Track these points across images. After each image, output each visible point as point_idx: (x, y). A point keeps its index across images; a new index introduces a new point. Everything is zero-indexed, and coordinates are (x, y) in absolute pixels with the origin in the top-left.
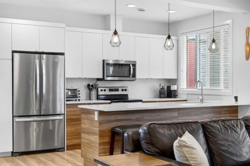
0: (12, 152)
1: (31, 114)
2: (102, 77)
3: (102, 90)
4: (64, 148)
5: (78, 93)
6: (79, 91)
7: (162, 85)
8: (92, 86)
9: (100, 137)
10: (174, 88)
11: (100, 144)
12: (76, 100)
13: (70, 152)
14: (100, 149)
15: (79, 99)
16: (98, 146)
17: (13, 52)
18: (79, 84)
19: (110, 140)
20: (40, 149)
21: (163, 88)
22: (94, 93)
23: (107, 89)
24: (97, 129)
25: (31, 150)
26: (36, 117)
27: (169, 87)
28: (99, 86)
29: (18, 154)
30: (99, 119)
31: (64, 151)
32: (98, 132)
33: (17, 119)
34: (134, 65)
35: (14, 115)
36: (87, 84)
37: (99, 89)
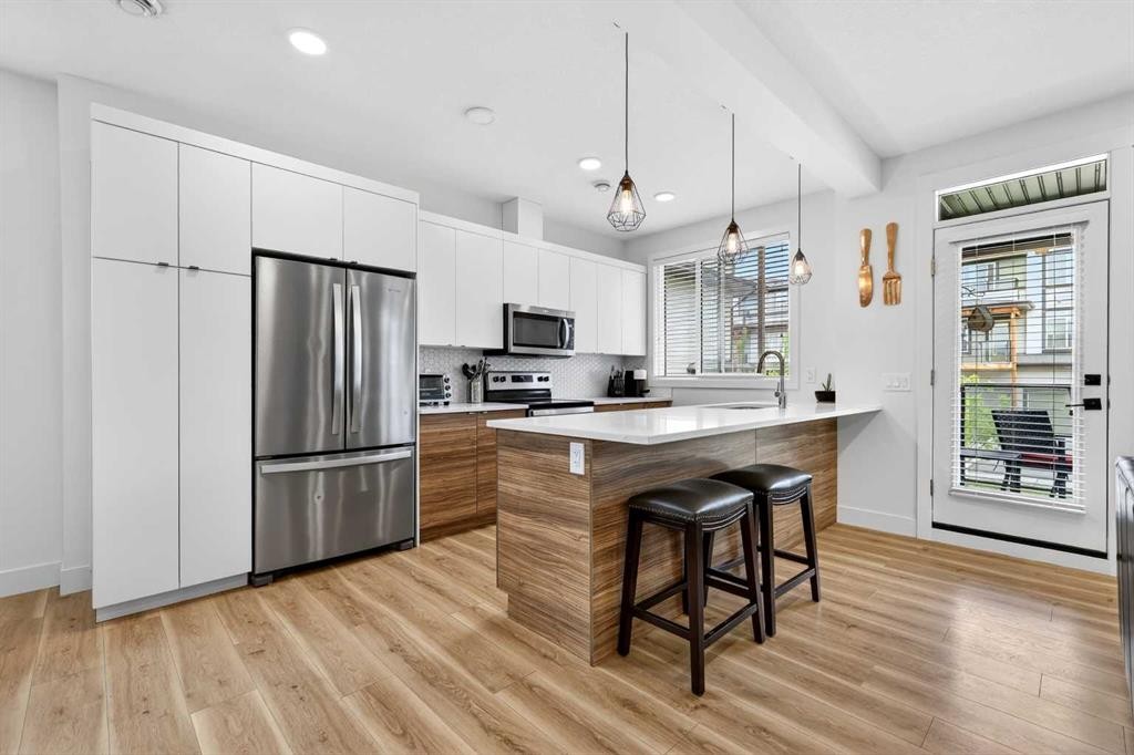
0: (250, 574)
1: (308, 450)
2: (502, 347)
3: (496, 379)
4: (414, 539)
5: (446, 384)
6: (447, 380)
7: (616, 369)
8: (474, 368)
9: (594, 534)
10: (640, 374)
11: (596, 559)
12: (436, 404)
13: (430, 548)
14: (594, 578)
15: (446, 400)
16: (586, 565)
17: (256, 253)
18: (442, 362)
19: (624, 539)
20: (337, 553)
21: (618, 376)
22: (478, 385)
23: (509, 377)
24: (584, 507)
25: (311, 559)
26: (321, 457)
27: (630, 374)
28: (491, 368)
29: (271, 577)
30: (590, 470)
31: (415, 546)
32: (588, 517)
33: (267, 468)
34: (571, 321)
35: (257, 455)
36: (462, 363)
37: (491, 376)
